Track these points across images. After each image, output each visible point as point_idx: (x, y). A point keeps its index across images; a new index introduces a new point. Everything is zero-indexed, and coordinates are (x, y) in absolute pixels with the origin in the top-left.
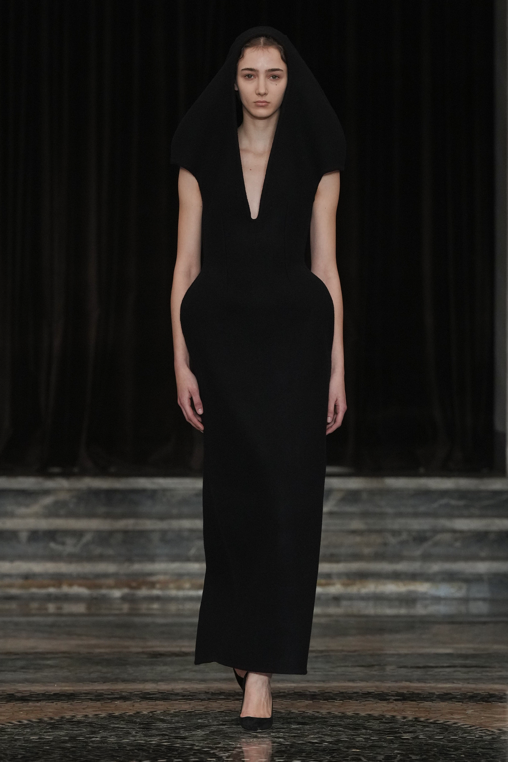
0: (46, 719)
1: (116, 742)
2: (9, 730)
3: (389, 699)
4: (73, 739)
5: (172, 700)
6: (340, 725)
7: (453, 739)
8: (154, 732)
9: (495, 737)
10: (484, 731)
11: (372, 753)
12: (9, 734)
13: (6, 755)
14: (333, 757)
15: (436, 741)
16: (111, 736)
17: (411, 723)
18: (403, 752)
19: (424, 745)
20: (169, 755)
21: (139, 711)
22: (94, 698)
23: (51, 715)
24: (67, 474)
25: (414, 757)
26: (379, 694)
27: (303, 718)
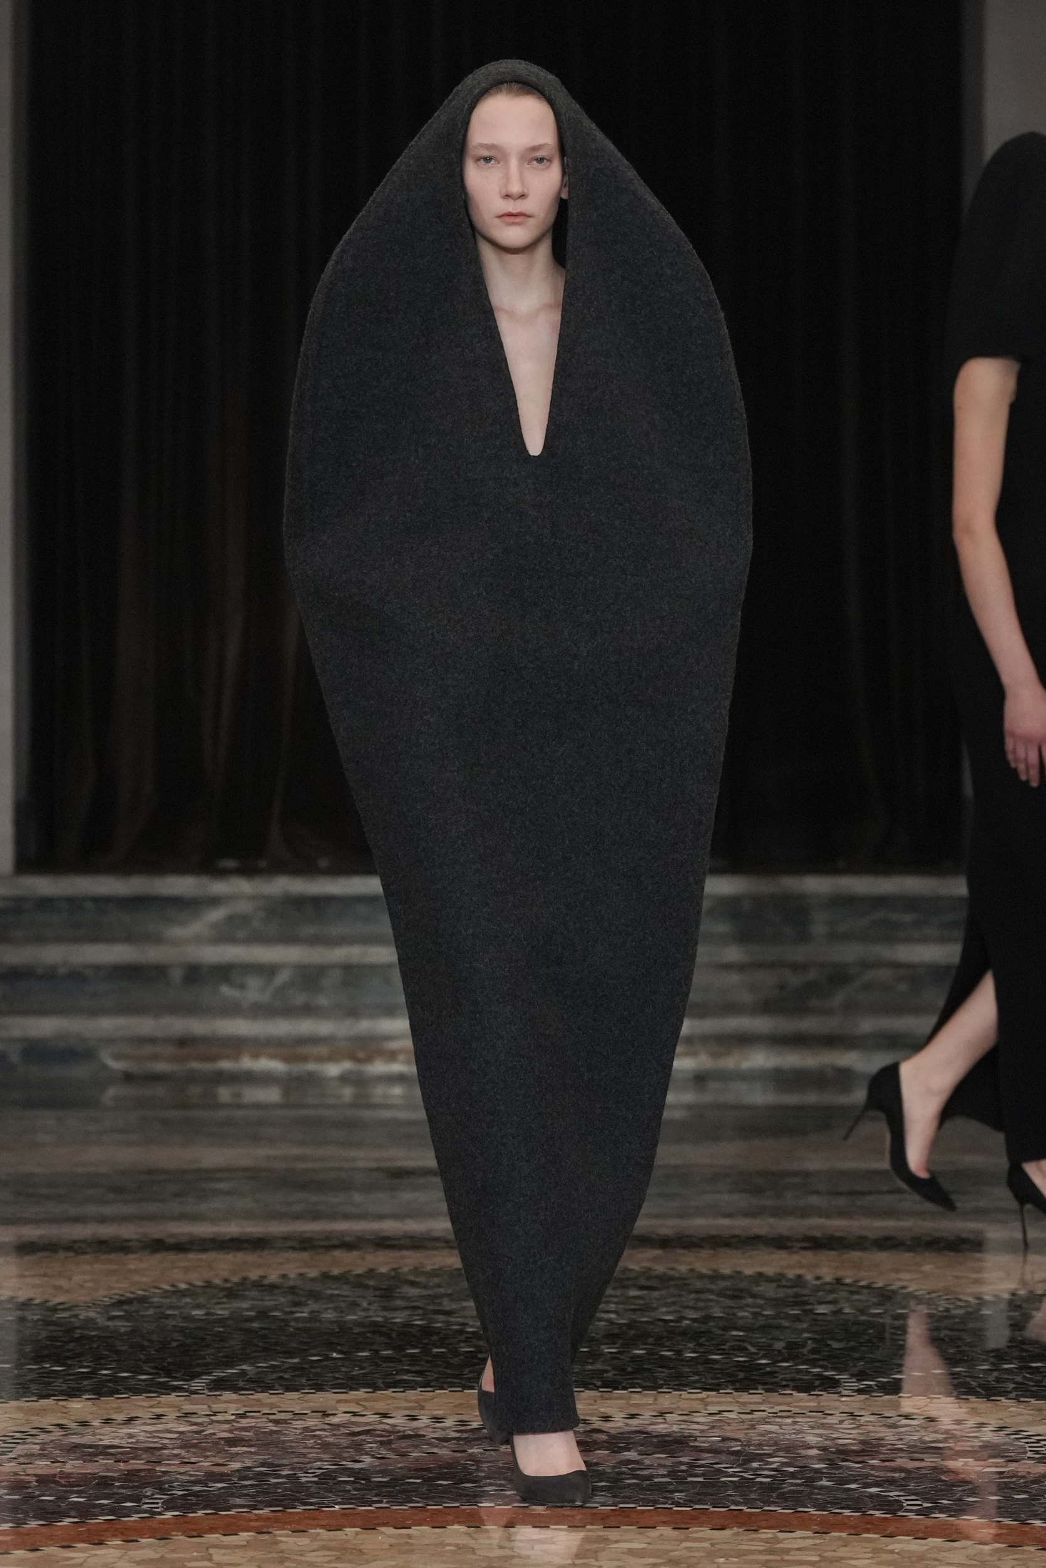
0: (217, 1281)
1: (335, 1319)
2: (155, 1300)
3: (792, 1247)
4: (263, 1314)
5: (427, 1248)
6: (710, 1291)
7: (899, 1313)
8: (399, 1303)
9: (970, 1310)
10: (951, 1301)
11: (763, 1338)
12: (159, 1307)
13: (150, 1341)
14: (700, 1345)
15: (873, 1317)
16: (326, 1309)
17: (828, 1287)
18: (817, 1337)
19: (854, 1324)
20: (426, 1341)
21: (372, 1266)
22: (296, 1244)
23: (225, 1274)
24: (248, 871)
25: (835, 1345)
26: (773, 1239)
27: (649, 1278)
